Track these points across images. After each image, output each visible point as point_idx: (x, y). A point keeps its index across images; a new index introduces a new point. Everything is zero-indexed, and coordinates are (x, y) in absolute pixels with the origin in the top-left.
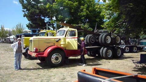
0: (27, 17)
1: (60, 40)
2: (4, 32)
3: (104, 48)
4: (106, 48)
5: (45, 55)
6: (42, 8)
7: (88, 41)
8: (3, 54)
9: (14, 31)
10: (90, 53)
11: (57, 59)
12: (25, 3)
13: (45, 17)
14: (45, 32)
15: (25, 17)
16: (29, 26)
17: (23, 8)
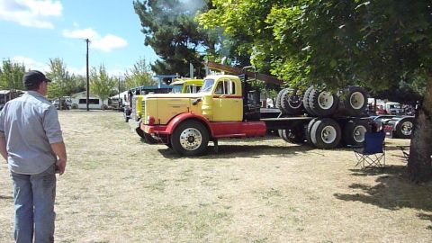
0: (152, 46)
1: (199, 100)
2: (107, 83)
3: (316, 120)
4: (319, 122)
5: (168, 130)
6: (184, 24)
7: (283, 105)
8: (99, 132)
9: (128, 79)
10: (287, 133)
11: (191, 139)
12: (147, 11)
13: (197, 44)
14: (182, 84)
15: (149, 46)
16: (158, 67)
17: (143, 26)
